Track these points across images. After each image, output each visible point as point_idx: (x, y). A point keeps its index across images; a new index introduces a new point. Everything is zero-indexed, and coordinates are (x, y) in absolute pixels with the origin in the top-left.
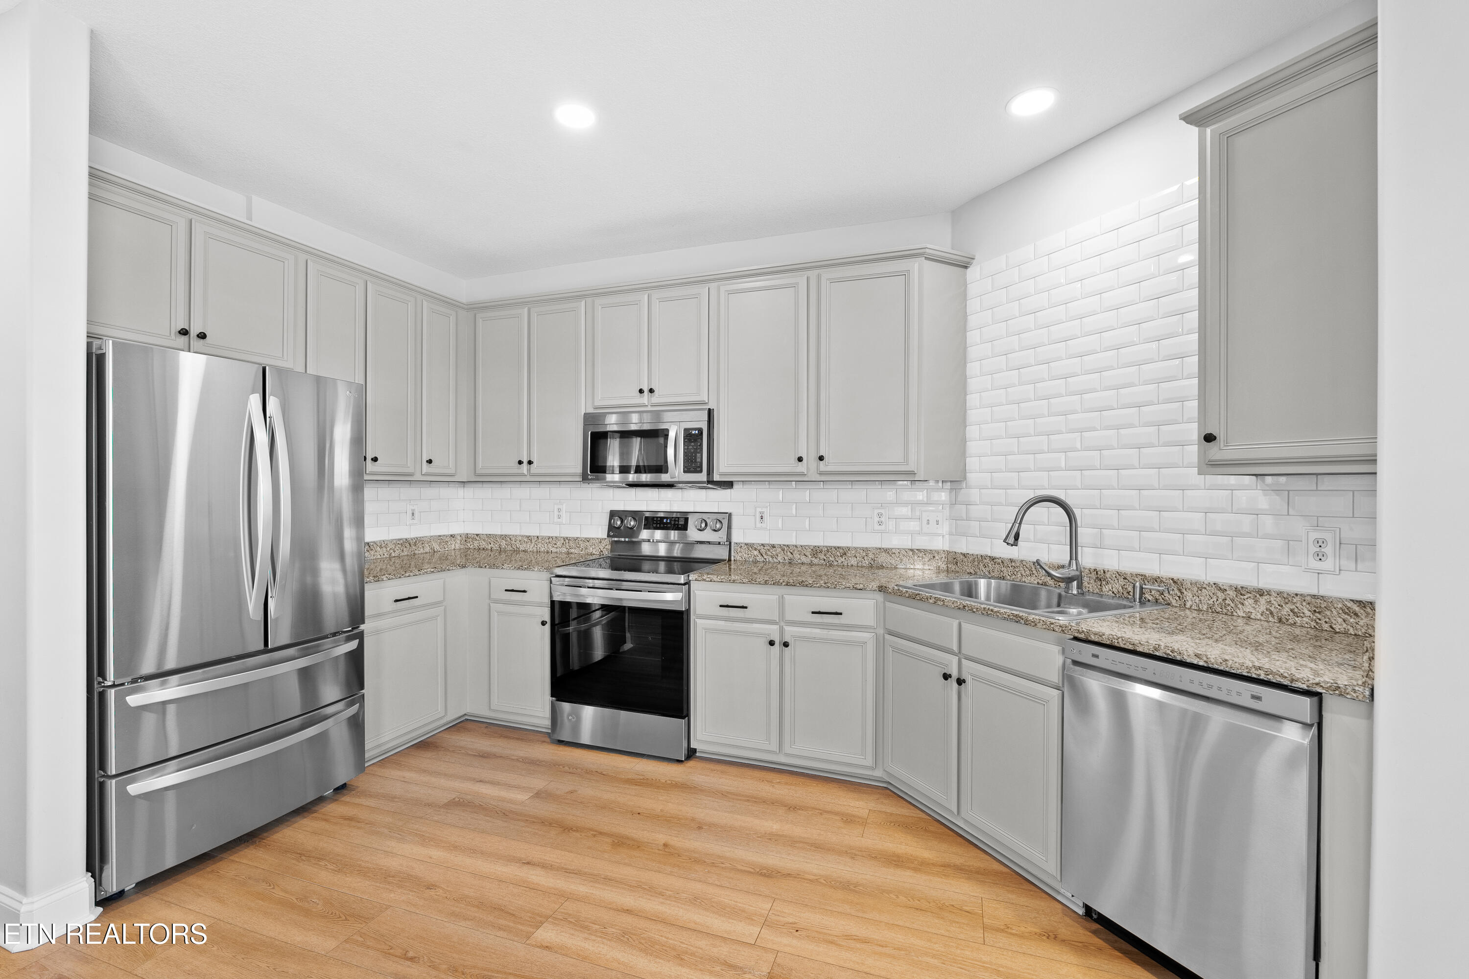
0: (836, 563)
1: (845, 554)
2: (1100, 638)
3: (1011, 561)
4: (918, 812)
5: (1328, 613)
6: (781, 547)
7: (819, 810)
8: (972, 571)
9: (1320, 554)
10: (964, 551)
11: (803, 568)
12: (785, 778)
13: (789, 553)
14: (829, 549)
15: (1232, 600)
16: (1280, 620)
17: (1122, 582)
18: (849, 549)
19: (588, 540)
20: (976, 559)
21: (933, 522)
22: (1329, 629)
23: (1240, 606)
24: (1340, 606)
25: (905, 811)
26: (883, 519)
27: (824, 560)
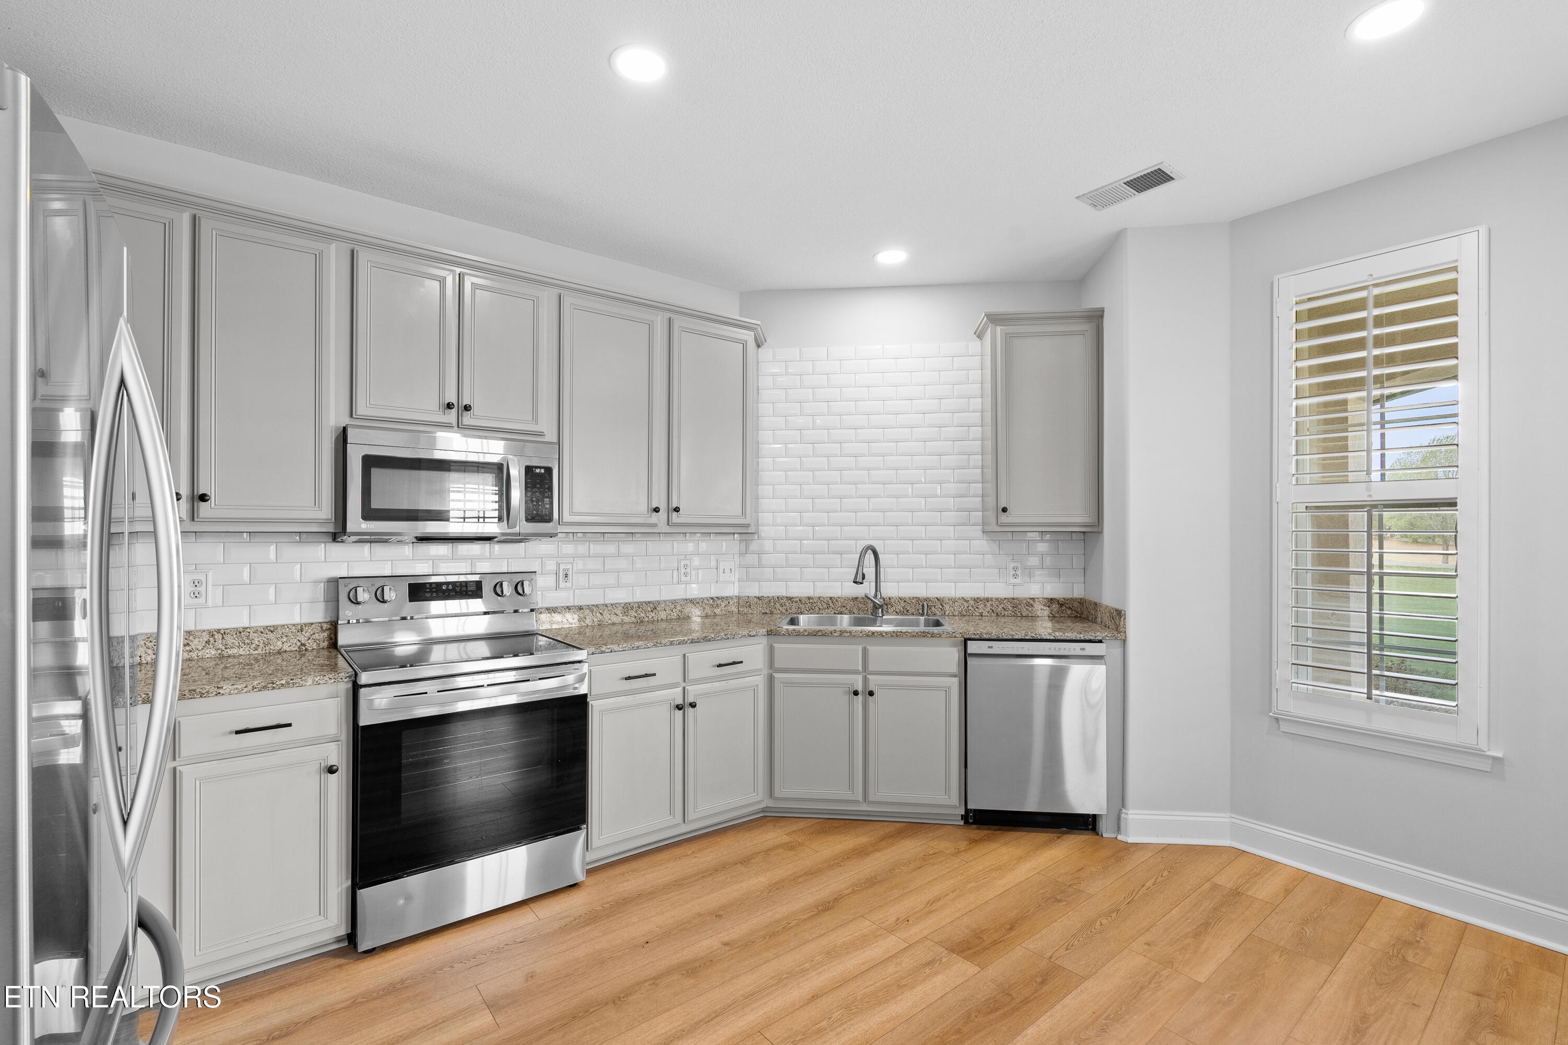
0: (646, 619)
1: (656, 608)
2: (990, 636)
3: (809, 598)
4: (810, 820)
5: (1020, 607)
6: (589, 608)
7: (762, 852)
8: (767, 611)
9: (1015, 575)
10: (757, 595)
11: (615, 628)
12: (694, 846)
13: (598, 614)
14: (640, 605)
15: (972, 607)
16: (997, 615)
17: (903, 604)
18: (659, 602)
19: (272, 629)
20: (772, 600)
21: (727, 571)
22: (1020, 615)
23: (977, 610)
24: (1025, 602)
25: (802, 824)
26: (688, 570)
27: (635, 617)
